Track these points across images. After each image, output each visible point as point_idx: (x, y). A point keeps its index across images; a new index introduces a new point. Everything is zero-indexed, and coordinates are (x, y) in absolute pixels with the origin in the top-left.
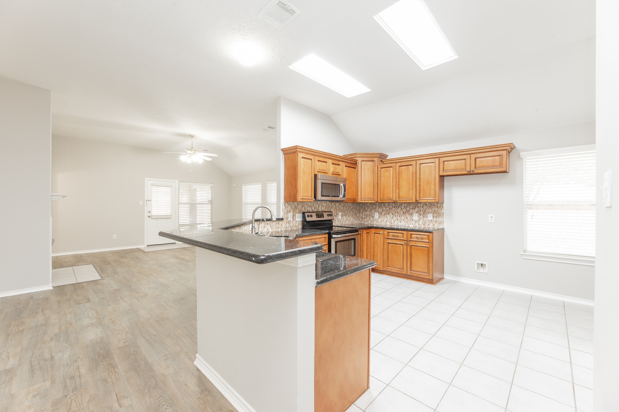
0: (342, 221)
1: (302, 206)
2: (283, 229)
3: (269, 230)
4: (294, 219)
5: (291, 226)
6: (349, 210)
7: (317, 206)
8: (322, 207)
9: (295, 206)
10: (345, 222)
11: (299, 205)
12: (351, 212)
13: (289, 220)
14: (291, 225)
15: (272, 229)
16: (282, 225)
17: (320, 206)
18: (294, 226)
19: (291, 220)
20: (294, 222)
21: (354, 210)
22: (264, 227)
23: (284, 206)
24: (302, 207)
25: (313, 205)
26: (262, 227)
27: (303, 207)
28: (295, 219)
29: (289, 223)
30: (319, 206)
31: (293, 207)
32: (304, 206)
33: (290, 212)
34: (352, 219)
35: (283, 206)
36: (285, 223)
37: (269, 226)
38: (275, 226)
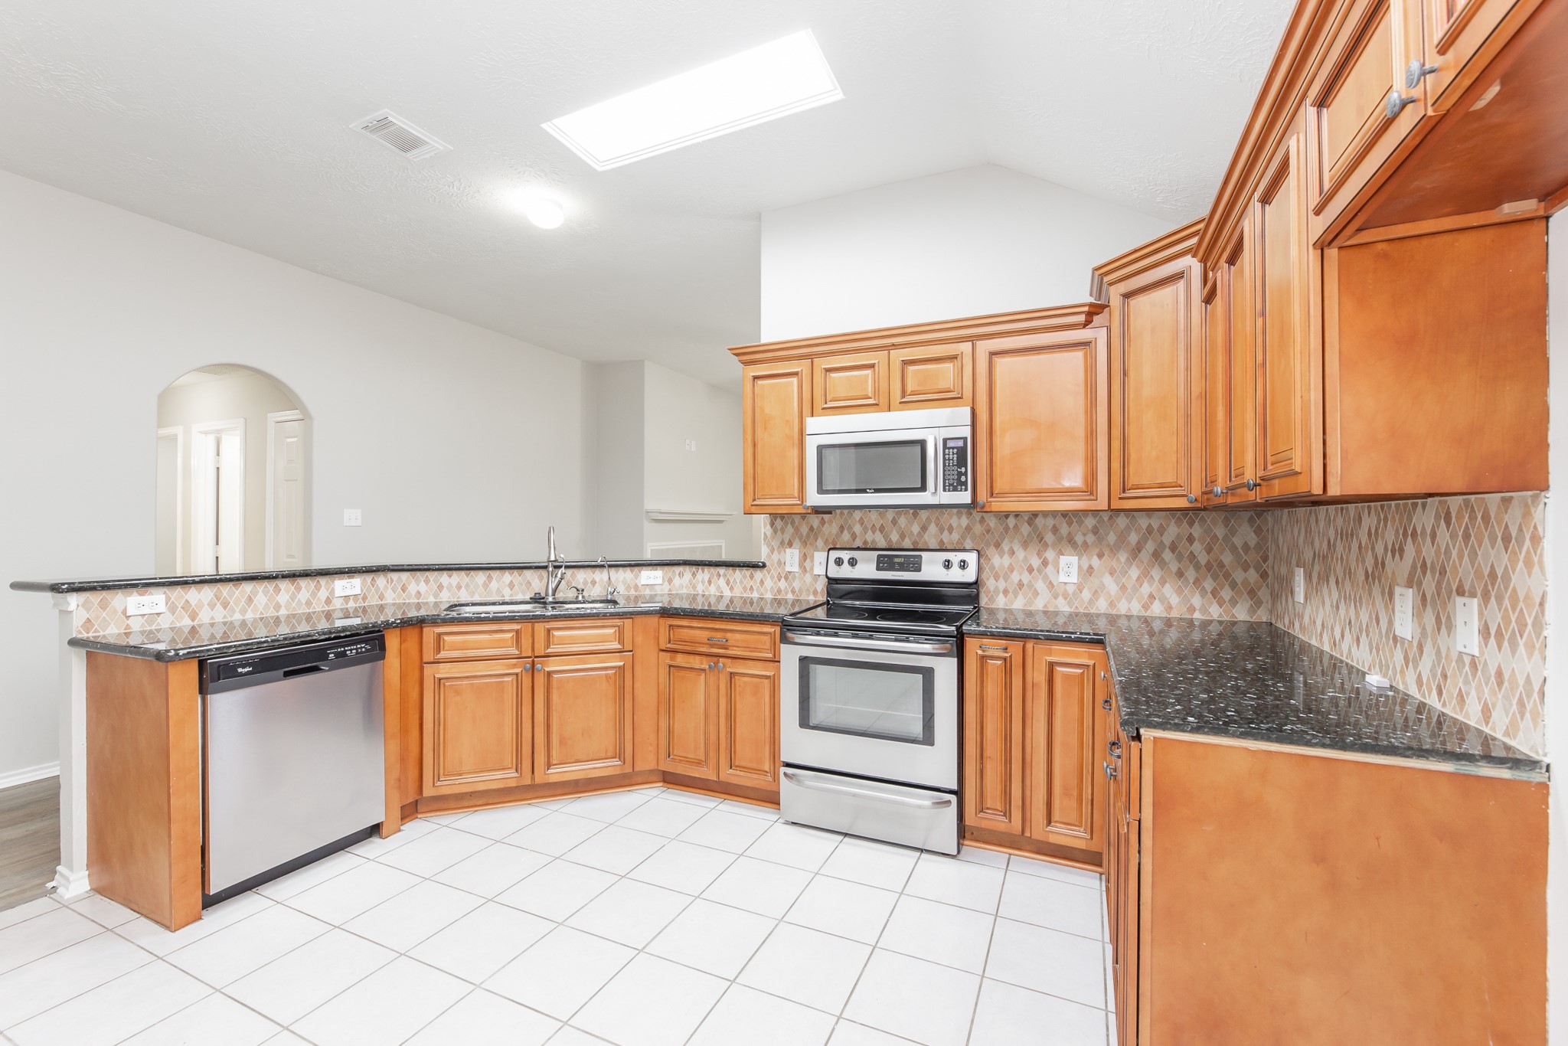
0: (1086, 595)
1: (842, 528)
2: (769, 596)
3: (722, 592)
4: (808, 569)
5: (797, 590)
6: (1150, 546)
7: (916, 529)
8: (942, 530)
9: (811, 529)
10: (1112, 604)
11: (826, 525)
12: (1167, 555)
13: (788, 568)
14: (797, 585)
15: (732, 589)
16: (762, 582)
17: (933, 528)
18: (808, 590)
19: (796, 568)
20: (808, 578)
21: (1197, 548)
22: (710, 582)
23: (769, 526)
24: (842, 532)
25: (894, 522)
26: (703, 582)
27: (846, 532)
28: (812, 569)
29: (786, 578)
30: (924, 528)
31: (804, 530)
32: (850, 528)
33: (790, 544)
34: (1179, 591)
35: (765, 526)
36: (772, 578)
37: (722, 582)
38: (741, 582)
